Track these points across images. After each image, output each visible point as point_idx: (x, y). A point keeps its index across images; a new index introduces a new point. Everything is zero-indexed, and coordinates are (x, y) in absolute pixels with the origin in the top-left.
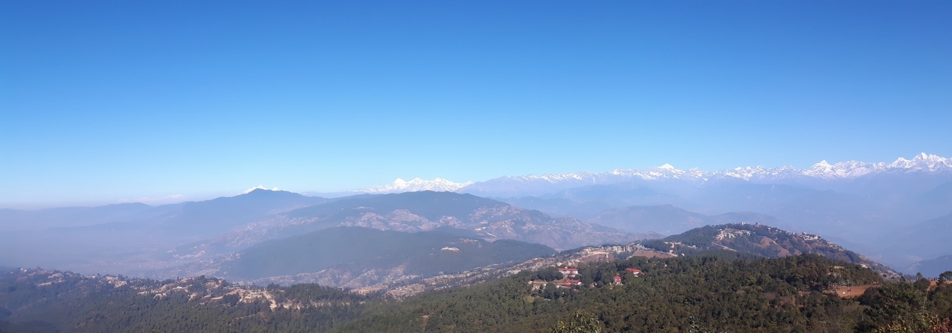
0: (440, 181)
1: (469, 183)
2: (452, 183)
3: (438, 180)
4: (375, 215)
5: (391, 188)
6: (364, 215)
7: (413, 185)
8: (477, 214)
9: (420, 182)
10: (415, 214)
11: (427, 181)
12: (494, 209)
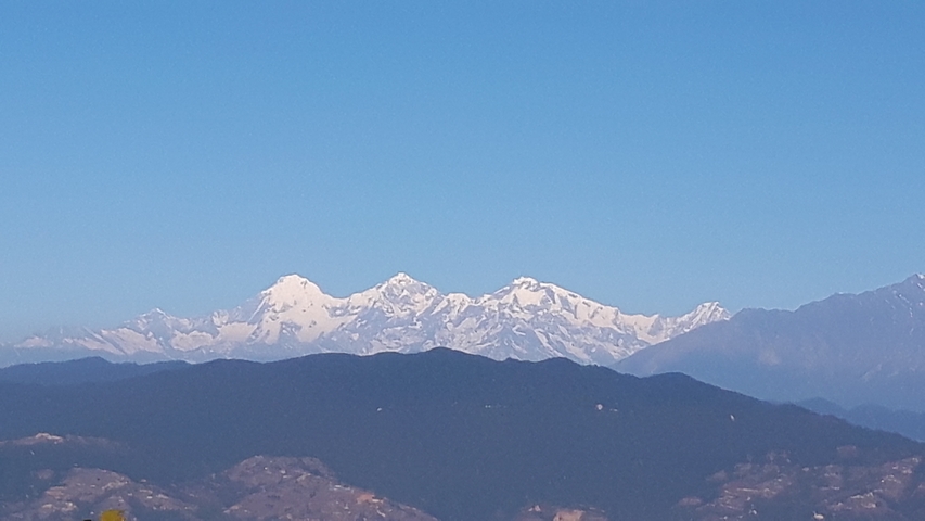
0: (535, 298)
1: (708, 312)
2: (606, 316)
3: (526, 294)
4: (119, 482)
5: (244, 330)
6: (56, 482)
7: (373, 319)
8: (728, 500)
9: (421, 303)
10: (365, 489)
11: (460, 300)
12: (831, 473)
